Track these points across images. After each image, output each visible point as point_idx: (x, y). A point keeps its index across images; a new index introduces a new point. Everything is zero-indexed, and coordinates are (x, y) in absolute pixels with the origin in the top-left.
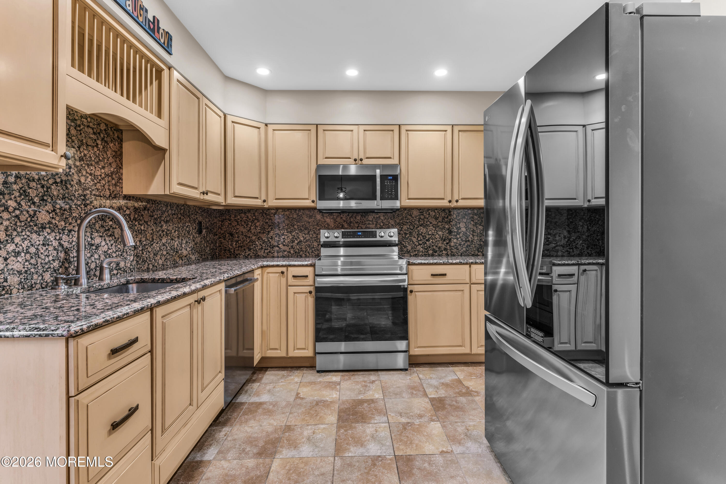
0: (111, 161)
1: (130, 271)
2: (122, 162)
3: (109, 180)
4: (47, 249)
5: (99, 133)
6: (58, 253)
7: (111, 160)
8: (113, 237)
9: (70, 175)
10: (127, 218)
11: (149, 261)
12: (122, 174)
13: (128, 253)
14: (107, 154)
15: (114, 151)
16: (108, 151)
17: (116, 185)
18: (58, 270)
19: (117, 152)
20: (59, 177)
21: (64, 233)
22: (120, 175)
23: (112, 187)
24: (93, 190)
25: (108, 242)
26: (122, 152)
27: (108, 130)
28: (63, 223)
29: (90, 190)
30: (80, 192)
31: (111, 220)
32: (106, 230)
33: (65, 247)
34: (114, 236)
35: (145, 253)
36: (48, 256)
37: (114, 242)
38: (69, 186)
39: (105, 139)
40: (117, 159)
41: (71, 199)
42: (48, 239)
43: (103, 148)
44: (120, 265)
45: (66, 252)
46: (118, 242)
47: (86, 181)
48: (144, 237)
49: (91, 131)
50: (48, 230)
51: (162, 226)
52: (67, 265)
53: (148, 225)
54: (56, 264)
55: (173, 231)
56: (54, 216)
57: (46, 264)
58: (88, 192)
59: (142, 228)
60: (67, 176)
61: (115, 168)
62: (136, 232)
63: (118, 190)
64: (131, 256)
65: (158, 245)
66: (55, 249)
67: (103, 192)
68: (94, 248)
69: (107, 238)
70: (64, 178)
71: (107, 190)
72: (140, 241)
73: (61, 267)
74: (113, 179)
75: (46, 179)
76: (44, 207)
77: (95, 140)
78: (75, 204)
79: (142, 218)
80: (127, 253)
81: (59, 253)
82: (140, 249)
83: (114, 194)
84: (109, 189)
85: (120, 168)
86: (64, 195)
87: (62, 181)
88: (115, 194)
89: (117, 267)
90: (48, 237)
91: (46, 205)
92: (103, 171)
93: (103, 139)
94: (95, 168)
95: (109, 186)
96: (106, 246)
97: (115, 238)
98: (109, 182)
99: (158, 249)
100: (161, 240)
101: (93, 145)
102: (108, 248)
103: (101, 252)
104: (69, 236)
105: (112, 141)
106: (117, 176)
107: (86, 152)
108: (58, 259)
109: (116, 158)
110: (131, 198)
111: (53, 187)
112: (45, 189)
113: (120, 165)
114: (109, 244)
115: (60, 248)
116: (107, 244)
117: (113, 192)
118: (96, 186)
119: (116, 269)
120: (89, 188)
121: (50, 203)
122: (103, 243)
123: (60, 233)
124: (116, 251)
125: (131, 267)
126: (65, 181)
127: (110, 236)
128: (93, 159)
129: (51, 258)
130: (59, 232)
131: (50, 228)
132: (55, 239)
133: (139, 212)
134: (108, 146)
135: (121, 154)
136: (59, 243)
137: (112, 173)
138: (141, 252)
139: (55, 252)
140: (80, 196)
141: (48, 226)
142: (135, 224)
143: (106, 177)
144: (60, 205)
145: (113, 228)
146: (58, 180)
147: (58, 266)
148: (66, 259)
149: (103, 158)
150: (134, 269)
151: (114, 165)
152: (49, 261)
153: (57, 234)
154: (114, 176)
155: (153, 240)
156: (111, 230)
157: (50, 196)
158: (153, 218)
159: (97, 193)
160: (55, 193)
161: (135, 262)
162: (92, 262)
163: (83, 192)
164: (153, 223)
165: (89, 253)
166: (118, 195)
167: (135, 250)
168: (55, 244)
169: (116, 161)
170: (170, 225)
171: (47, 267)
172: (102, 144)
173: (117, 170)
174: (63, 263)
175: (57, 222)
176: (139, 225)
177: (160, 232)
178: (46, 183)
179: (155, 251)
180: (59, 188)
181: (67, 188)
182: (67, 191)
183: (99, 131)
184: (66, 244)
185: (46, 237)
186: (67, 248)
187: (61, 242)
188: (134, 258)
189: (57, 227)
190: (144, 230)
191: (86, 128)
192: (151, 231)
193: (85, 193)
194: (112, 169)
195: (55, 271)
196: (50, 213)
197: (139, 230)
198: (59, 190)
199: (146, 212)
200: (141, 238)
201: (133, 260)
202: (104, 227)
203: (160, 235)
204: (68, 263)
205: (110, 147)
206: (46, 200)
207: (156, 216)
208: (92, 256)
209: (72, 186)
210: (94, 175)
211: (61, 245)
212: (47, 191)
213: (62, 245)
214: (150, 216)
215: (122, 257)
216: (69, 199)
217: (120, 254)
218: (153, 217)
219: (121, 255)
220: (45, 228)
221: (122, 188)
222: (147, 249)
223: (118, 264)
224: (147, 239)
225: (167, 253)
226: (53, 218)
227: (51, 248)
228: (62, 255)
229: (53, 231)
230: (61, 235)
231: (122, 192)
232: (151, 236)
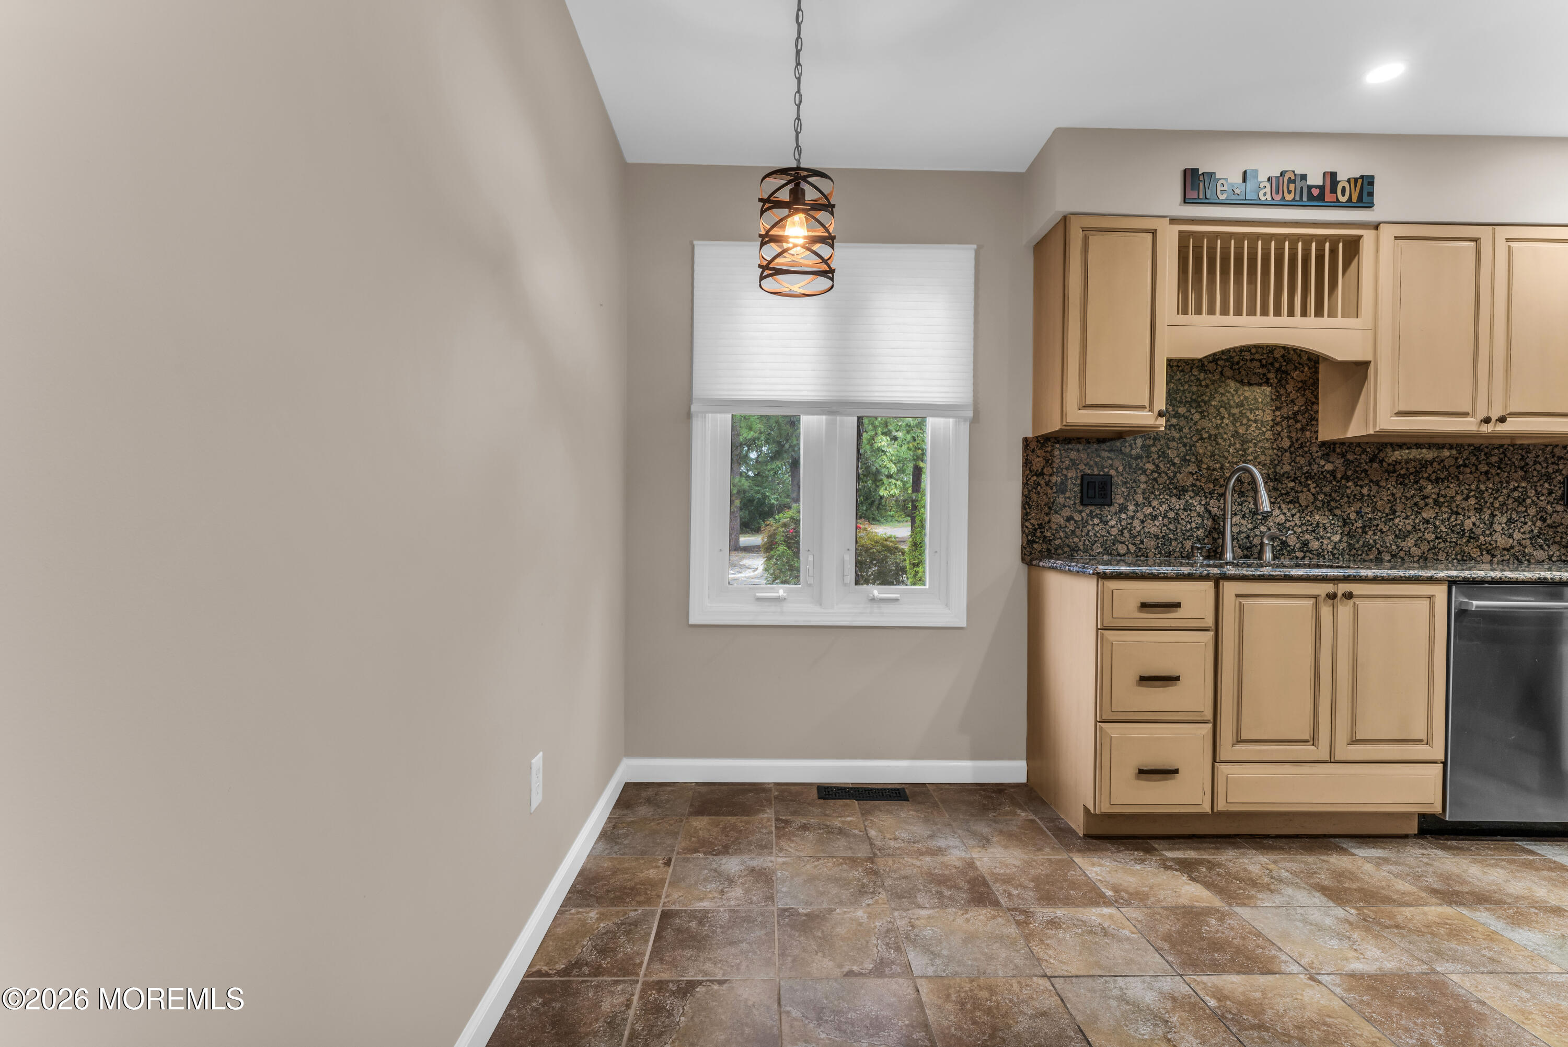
0: (1295, 397)
1: (1331, 557)
2: (1318, 393)
3: (1290, 424)
4: (1189, 515)
5: (1272, 364)
6: (1203, 520)
7: (1293, 395)
8: (1297, 505)
9: (1222, 428)
10: (1328, 476)
11: (1382, 546)
12: (1317, 412)
13: (1329, 529)
14: (1285, 389)
15: (1301, 381)
16: (1288, 383)
17: (1303, 430)
18: (1204, 540)
19: (1305, 381)
20: (1206, 432)
21: (1212, 497)
22: (1312, 413)
23: (1295, 434)
24: (1260, 441)
25: (1285, 511)
26: (1318, 380)
27: (1289, 353)
28: (1211, 485)
29: (1254, 441)
30: (1238, 446)
31: (1292, 481)
32: (1282, 495)
33: (1213, 514)
34: (1298, 502)
35: (1370, 533)
36: (1190, 523)
37: (1299, 512)
38: (1220, 441)
39: (1284, 368)
40: (1307, 391)
41: (1224, 456)
42: (1191, 504)
43: (1279, 381)
44: (1310, 545)
45: (1214, 520)
46: (1306, 512)
47: (1247, 430)
48: (1368, 506)
49: (1258, 364)
50: (1190, 493)
51: (1421, 489)
52: (1216, 536)
53: (1380, 487)
54: (1200, 533)
55: (1459, 498)
56: (1199, 478)
57: (1188, 531)
58: (1251, 445)
59: (1365, 491)
60: (1218, 429)
61: (1302, 406)
62: (1349, 498)
63: (1308, 436)
64: (1336, 534)
65: (1407, 522)
66: (1199, 515)
67: (1278, 442)
68: (1260, 517)
69: (1283, 506)
70: (1213, 432)
71: (1285, 439)
72: (1357, 513)
73: (1207, 537)
74: (1297, 421)
75: (1189, 436)
76: (1186, 468)
77: (1264, 375)
78: (1229, 462)
79: (1363, 475)
80: (1325, 529)
81: (1205, 521)
82: (1360, 524)
83: (1299, 442)
84: (1290, 437)
85: (1313, 403)
86: (1214, 452)
87: (1210, 436)
88: (1302, 443)
89: (1303, 547)
90: (1190, 501)
91: (1189, 465)
92: (1278, 413)
93: (1278, 370)
94: (1264, 411)
95: (1290, 432)
96: (1282, 517)
97: (1301, 506)
98: (1289, 426)
99: (1409, 528)
100: (1420, 513)
101: (1260, 381)
102: (1286, 520)
103: (1272, 524)
104: (1219, 501)
105: (1296, 369)
106: (1307, 415)
107: (1247, 394)
108: (1204, 527)
109: (1305, 390)
110: (1338, 446)
111: (1198, 444)
112: (1188, 448)
113: (1314, 400)
114: (1288, 514)
115: (1206, 515)
116: (1284, 514)
117: (1297, 440)
118: (1264, 435)
119: (1302, 551)
120: (1252, 440)
121: (1194, 462)
122: (1277, 512)
123: (1207, 498)
124: (1302, 524)
125: (1335, 551)
126: (1216, 436)
127: (1291, 502)
128: (1260, 400)
129: (1194, 525)
130: (1205, 496)
131: (1193, 491)
132: (1200, 504)
133: (1357, 466)
134: (1289, 377)
135: (1316, 383)
136: (1205, 509)
137: (1295, 414)
138: (1360, 531)
139: (1200, 519)
140: (1238, 451)
141: (1190, 489)
142: (1345, 485)
143: (1283, 421)
144: (1207, 464)
145: (1296, 492)
146: (1205, 435)
147: (1202, 535)
148: (1214, 528)
149: (1277, 396)
150: (1342, 555)
151: (1301, 401)
152: (1191, 529)
153: (1203, 498)
154: (1300, 417)
155: (1394, 512)
156: (1292, 494)
157: (1194, 455)
158: (1395, 475)
159: (1267, 445)
160: (1201, 451)
161: (1344, 545)
162: (1256, 535)
163: (1242, 445)
164: (1394, 483)
165: (1251, 523)
166: (1308, 444)
167: (1344, 525)
168: (1201, 509)
169: (1304, 395)
170: (1448, 487)
171: (1188, 534)
172: (1276, 378)
173: (1306, 408)
174: (1210, 532)
175: (1203, 485)
176: (1355, 486)
177: (1417, 499)
178: (1188, 441)
179: (1400, 530)
180: (1206, 445)
181: (1217, 443)
182: (1217, 447)
183: (1271, 360)
184: (1215, 511)
185: (1188, 501)
186: (1216, 515)
187: (1208, 507)
188: (1342, 538)
189: (1203, 489)
190: (1368, 495)
191: (1249, 364)
192: (1390, 498)
193: (1245, 446)
194: (1296, 408)
195: (1199, 540)
196: (1193, 474)
197: (1355, 495)
198: (1206, 447)
199: (1375, 465)
200: (1361, 508)
201: (1340, 541)
202: (1278, 490)
203: (1416, 504)
204: (1218, 534)
205: (1293, 378)
206: (1189, 461)
207: (1403, 472)
208: (1255, 528)
209: (1225, 440)
210: (1262, 421)
211: (1207, 510)
212: (1191, 450)
213: (1210, 512)
214: (1387, 471)
215: (1314, 535)
216: (1220, 456)
217: (1310, 528)
218: (1394, 472)
219: (1314, 531)
220: (1187, 491)
221: (1317, 432)
222: (1378, 525)
223: (1305, 544)
224: (1375, 509)
225: (1437, 538)
226: (1197, 480)
227: (1194, 514)
228: (1209, 523)
229: (1197, 495)
230: (1208, 500)
231: (1317, 438)
232: (1390, 505)
